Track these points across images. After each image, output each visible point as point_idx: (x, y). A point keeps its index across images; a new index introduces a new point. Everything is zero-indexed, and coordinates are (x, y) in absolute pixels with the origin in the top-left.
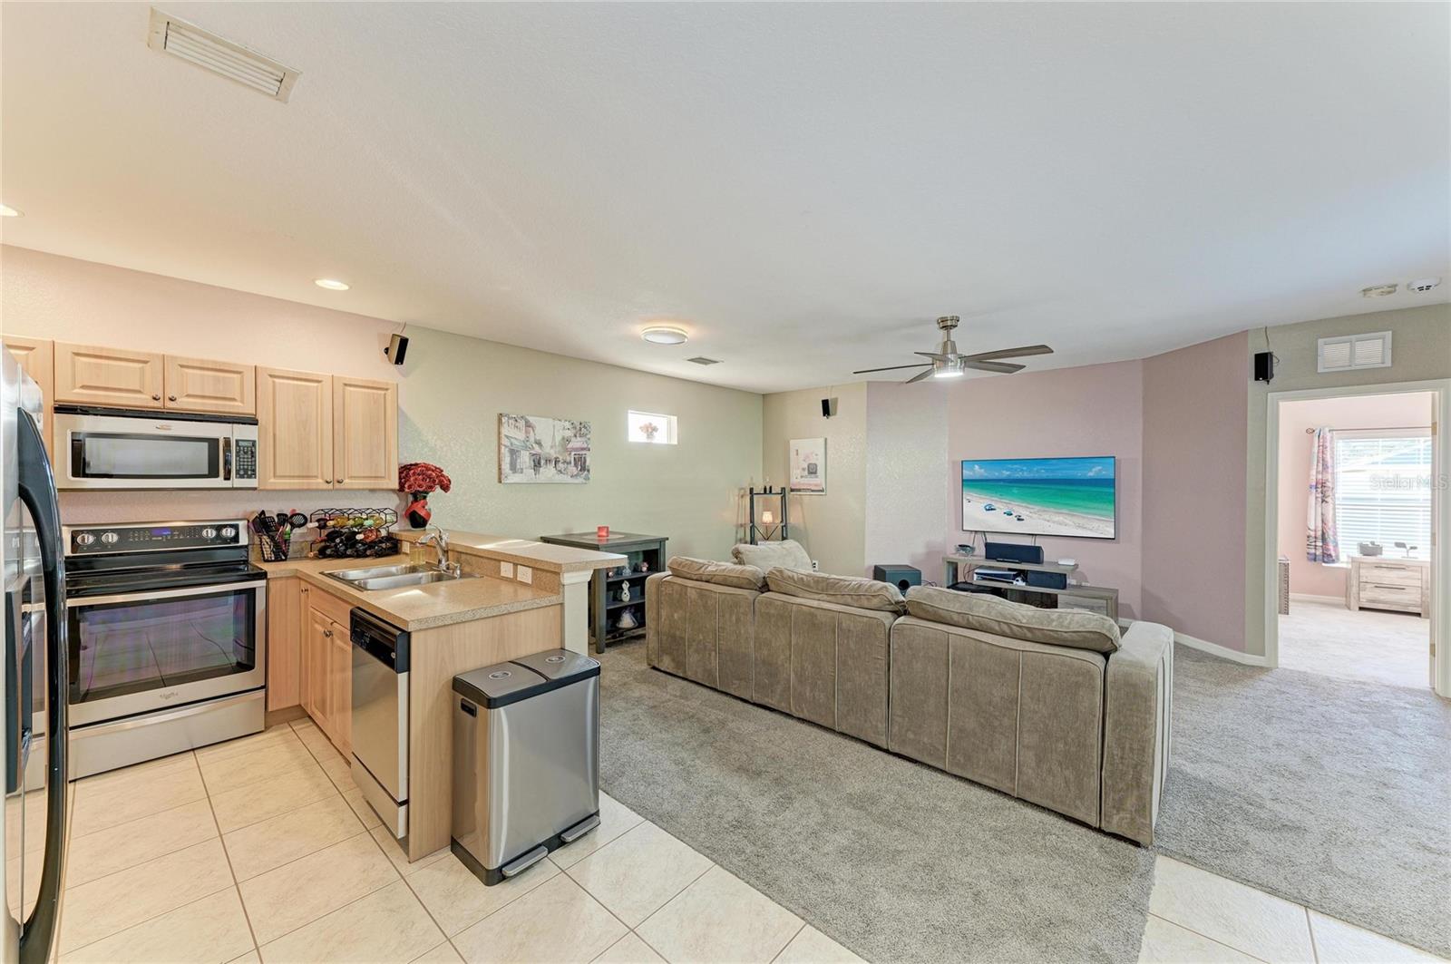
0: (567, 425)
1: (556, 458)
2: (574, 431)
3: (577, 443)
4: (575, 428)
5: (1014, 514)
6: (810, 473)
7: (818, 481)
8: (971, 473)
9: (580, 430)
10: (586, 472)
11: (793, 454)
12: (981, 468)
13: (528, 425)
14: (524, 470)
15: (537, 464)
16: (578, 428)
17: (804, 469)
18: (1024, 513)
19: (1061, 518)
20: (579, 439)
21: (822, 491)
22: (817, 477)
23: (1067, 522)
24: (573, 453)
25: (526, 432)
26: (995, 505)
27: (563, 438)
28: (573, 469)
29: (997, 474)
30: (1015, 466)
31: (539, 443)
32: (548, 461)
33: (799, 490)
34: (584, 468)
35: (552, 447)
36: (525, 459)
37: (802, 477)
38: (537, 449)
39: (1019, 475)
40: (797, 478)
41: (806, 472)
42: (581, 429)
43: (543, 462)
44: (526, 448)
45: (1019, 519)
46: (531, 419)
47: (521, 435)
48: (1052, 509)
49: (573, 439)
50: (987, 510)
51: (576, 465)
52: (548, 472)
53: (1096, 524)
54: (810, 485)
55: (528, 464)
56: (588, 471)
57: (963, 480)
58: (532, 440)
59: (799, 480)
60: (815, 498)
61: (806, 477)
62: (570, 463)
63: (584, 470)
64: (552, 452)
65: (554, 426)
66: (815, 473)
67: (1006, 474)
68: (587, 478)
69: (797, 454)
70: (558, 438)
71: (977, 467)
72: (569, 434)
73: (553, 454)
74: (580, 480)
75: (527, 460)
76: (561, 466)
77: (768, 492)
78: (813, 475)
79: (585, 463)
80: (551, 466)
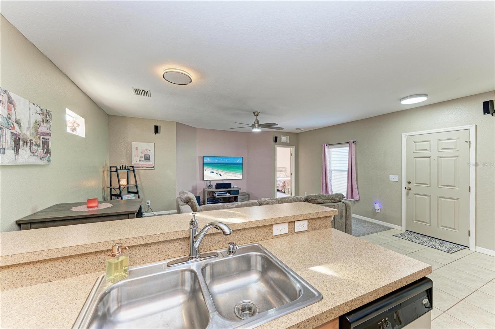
0: (38, 109)
1: (31, 140)
2: (42, 117)
3: (43, 129)
4: (43, 114)
5: (219, 174)
6: (145, 159)
7: (151, 163)
8: (206, 161)
9: (46, 117)
10: (49, 155)
11: (134, 150)
12: (209, 159)
13: (10, 100)
14: (6, 151)
15: (17, 145)
16: (45, 114)
17: (141, 157)
18: (221, 173)
19: (230, 174)
20: (45, 124)
21: (153, 168)
22: (150, 161)
23: (232, 175)
24: (42, 137)
25: (8, 109)
26: (214, 171)
27: (36, 122)
29: (214, 161)
30: (219, 159)
31: (18, 122)
32: (25, 142)
33: (139, 167)
34: (48, 152)
35: (28, 128)
36: (8, 139)
37: (140, 161)
38: (17, 130)
39: (220, 162)
40: (136, 161)
41: (143, 159)
43: (21, 143)
45: (220, 175)
46: (12, 96)
48: (229, 172)
49: (42, 124)
50: (211, 173)
52: (25, 154)
53: (239, 175)
54: (145, 165)
55: (9, 143)
57: (204, 163)
58: (13, 118)
59: (138, 162)
60: (148, 171)
61: (143, 161)
62: (40, 146)
64: (28, 133)
65: (29, 109)
66: (149, 159)
67: (217, 161)
68: (49, 161)
69: (137, 150)
70: (32, 121)
71: (208, 159)
72: (39, 118)
73: (29, 135)
74: (45, 162)
75: (9, 140)
76: (34, 148)
77: (124, 169)
78: (147, 160)
79: (48, 147)
80: (27, 148)
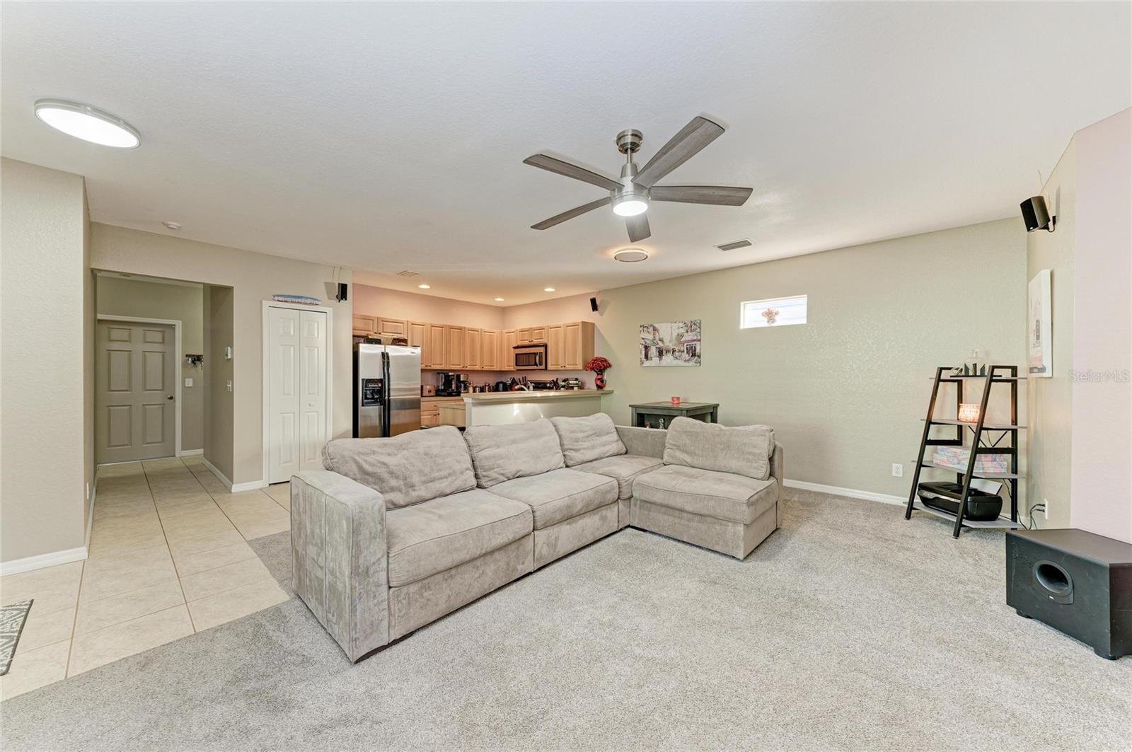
0: (681, 325)
1: (674, 349)
2: (686, 328)
3: (689, 337)
4: (687, 326)
9: (691, 327)
10: (696, 358)
13: (655, 329)
14: (653, 358)
15: (661, 354)
16: (689, 325)
20: (690, 333)
24: (685, 344)
25: (653, 334)
27: (678, 335)
28: (686, 356)
31: (661, 340)
32: (668, 351)
35: (670, 342)
36: (653, 351)
38: (660, 344)
42: (693, 326)
43: (664, 352)
44: (654, 344)
46: (656, 325)
47: (650, 337)
49: (686, 334)
51: (688, 352)
52: (668, 359)
55: (655, 354)
56: (699, 357)
58: (657, 338)
62: (684, 351)
63: (695, 356)
64: (670, 345)
65: (671, 328)
68: (698, 362)
69: (1032, 306)
70: (675, 335)
72: (682, 331)
73: (671, 346)
74: (691, 363)
75: (655, 352)
76: (677, 354)
79: (695, 350)
80: (670, 355)
